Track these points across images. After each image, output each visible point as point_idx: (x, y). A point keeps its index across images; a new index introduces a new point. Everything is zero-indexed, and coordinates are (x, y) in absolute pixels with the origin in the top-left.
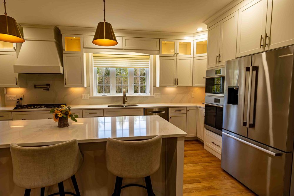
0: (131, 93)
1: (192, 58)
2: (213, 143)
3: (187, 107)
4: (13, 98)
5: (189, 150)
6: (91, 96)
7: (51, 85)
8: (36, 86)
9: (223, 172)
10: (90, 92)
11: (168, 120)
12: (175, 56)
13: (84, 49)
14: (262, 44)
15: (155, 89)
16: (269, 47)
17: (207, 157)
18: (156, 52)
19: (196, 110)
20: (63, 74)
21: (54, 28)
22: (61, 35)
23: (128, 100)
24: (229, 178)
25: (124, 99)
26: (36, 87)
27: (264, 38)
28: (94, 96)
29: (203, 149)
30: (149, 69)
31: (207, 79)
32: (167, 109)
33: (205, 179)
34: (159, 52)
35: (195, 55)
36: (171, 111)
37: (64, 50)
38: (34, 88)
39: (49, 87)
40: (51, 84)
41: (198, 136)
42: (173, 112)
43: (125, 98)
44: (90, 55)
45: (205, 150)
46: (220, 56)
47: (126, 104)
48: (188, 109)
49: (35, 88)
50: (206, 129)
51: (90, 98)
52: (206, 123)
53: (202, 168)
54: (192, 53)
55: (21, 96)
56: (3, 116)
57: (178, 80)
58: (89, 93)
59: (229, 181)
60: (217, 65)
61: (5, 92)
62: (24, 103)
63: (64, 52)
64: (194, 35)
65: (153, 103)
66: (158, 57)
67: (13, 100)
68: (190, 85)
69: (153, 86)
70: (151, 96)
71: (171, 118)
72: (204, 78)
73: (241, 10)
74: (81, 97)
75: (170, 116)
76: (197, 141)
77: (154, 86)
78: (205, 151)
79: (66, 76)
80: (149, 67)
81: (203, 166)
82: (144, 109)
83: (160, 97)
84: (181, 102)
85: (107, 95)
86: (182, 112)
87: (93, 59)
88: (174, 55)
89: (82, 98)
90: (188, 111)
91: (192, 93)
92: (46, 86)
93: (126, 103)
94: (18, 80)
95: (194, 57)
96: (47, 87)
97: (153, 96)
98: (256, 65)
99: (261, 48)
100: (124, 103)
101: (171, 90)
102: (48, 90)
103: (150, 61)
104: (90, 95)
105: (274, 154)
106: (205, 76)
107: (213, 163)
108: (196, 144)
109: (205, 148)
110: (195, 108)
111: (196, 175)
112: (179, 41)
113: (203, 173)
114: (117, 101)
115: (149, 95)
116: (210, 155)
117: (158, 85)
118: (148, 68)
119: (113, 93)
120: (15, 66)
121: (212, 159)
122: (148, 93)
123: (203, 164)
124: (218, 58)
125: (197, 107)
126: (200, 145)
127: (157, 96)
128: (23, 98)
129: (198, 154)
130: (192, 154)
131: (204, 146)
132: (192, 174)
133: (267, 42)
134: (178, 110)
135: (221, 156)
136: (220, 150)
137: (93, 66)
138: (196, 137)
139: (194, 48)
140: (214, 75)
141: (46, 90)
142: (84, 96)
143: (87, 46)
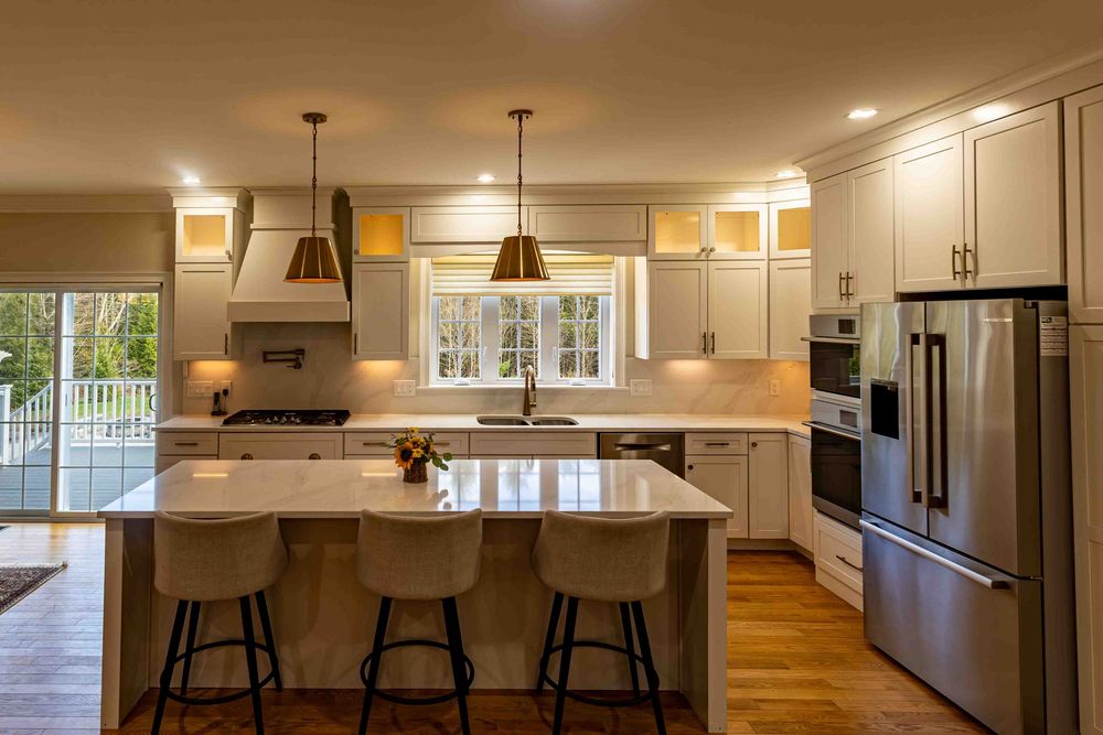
0: (548, 377)
1: (766, 262)
2: (843, 559)
3: (749, 432)
4: (203, 391)
5: (760, 583)
6: (422, 387)
7: (306, 353)
8: (266, 357)
9: (872, 650)
10: (419, 373)
11: (682, 475)
12: (703, 257)
13: (412, 248)
14: (958, 269)
15: (632, 366)
16: (974, 279)
17: (823, 606)
18: (636, 246)
19: (784, 444)
20: (350, 323)
21: (332, 193)
22: (350, 210)
23: (540, 401)
24: (886, 666)
25: (528, 398)
26: (270, 357)
27: (962, 253)
28: (431, 386)
29: (813, 581)
30: (612, 299)
31: (813, 345)
32: (677, 438)
33: (804, 662)
34: (645, 246)
35: (775, 253)
36: (691, 447)
37: (357, 252)
38: (261, 360)
39: (301, 357)
40: (306, 349)
41: (796, 537)
42: (700, 448)
43: (531, 394)
44: (425, 262)
45: (820, 585)
46: (848, 278)
47: (535, 415)
48: (753, 438)
49: (265, 360)
50: (819, 511)
51: (418, 392)
52: (817, 490)
53: (799, 634)
54: (764, 246)
55: (225, 383)
56: (196, 444)
57: (713, 337)
58: (416, 376)
59: (884, 674)
60: (844, 304)
61: (185, 373)
62: (233, 406)
63: (355, 258)
64: (767, 187)
65: (625, 414)
66: (641, 263)
67: (202, 397)
68: (759, 353)
69: (627, 356)
70: (619, 391)
71: (691, 467)
72: (802, 339)
73: (900, 158)
74: (392, 388)
75: (688, 461)
76: (795, 556)
77: (631, 353)
78: (816, 588)
79: (358, 328)
80: (613, 290)
81: (802, 631)
82: (598, 434)
83: (650, 394)
84: (728, 411)
85: (471, 382)
86: (732, 448)
87: (431, 272)
88: (699, 255)
89: (394, 393)
90: (754, 445)
91: (773, 381)
92: (295, 356)
93: (533, 410)
94: (229, 341)
95: (769, 260)
96: (296, 358)
97: (626, 390)
98: (936, 331)
99: (955, 279)
100: (527, 412)
101: (689, 368)
102: (298, 366)
103: (613, 271)
104: (418, 384)
105: (988, 581)
106: (807, 334)
107: (841, 625)
108: (787, 564)
109: (820, 577)
110: (782, 437)
111: (774, 650)
112: (714, 209)
113: (802, 649)
114: (502, 406)
115: (612, 385)
116: (834, 602)
117: (643, 352)
118: (610, 294)
119: (491, 377)
121: (838, 612)
122: (608, 378)
123: (805, 626)
124: (844, 282)
125: (786, 433)
126: (800, 568)
127: (641, 390)
128: (229, 389)
129: (790, 596)
130: (769, 593)
131: (814, 572)
132: (764, 647)
133: (970, 267)
134: (717, 440)
135: (861, 599)
136: (857, 581)
137: (432, 291)
138: (787, 541)
139: (768, 229)
140: (834, 336)
142: (402, 387)
143: (419, 235)
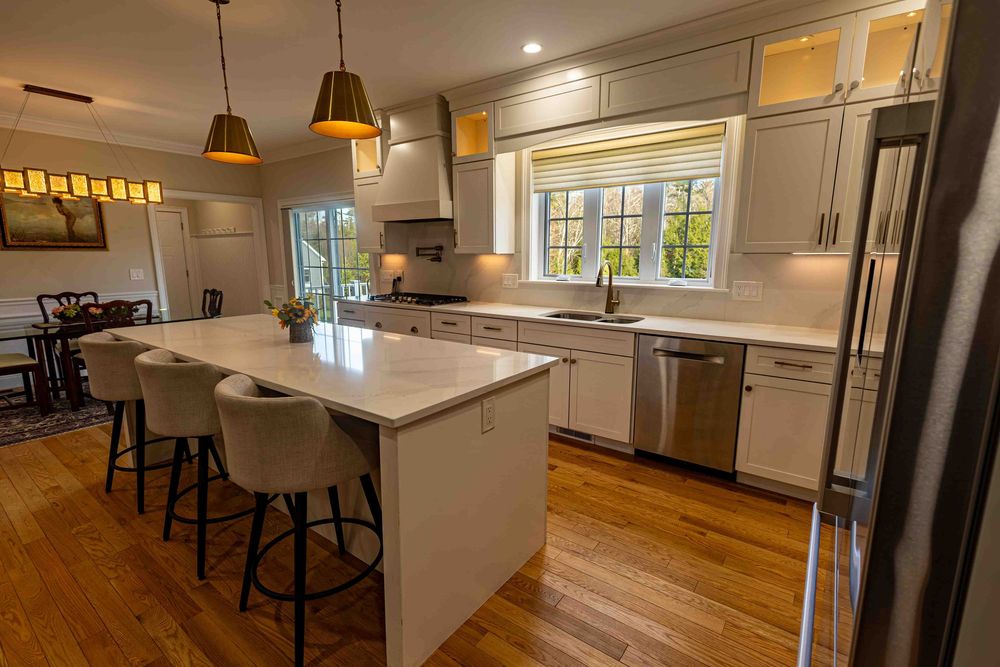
0: (647, 276)
4: (388, 278)
6: (522, 280)
7: (443, 249)
8: (419, 252)
10: (520, 267)
12: (837, 100)
13: (496, 143)
18: (733, 103)
20: (453, 220)
21: (436, 100)
22: (450, 115)
28: (531, 279)
30: (721, 180)
34: (745, 100)
36: (754, 362)
37: (455, 155)
38: (416, 255)
39: (440, 252)
40: (444, 245)
42: (767, 366)
47: (616, 314)
49: (418, 255)
51: (522, 285)
55: (399, 273)
56: (353, 312)
57: (837, 220)
58: (518, 271)
61: (379, 264)
62: (404, 288)
63: (454, 160)
65: (724, 320)
66: (736, 123)
67: (388, 283)
69: (732, 252)
70: (717, 292)
71: (749, 390)
74: (501, 280)
75: (748, 382)
79: (458, 226)
80: (720, 170)
82: (637, 334)
85: (570, 279)
86: (818, 372)
87: (532, 170)
88: (830, 98)
89: (501, 284)
92: (435, 252)
94: (383, 238)
96: (437, 254)
97: (726, 293)
100: (610, 309)
102: (438, 259)
104: (520, 278)
112: (869, 17)
115: (710, 286)
118: (717, 176)
120: (373, 207)
127: (747, 293)
128: (402, 277)
134: (793, 360)
137: (533, 188)
141: (432, 260)
142: (509, 279)
143: (503, 131)
